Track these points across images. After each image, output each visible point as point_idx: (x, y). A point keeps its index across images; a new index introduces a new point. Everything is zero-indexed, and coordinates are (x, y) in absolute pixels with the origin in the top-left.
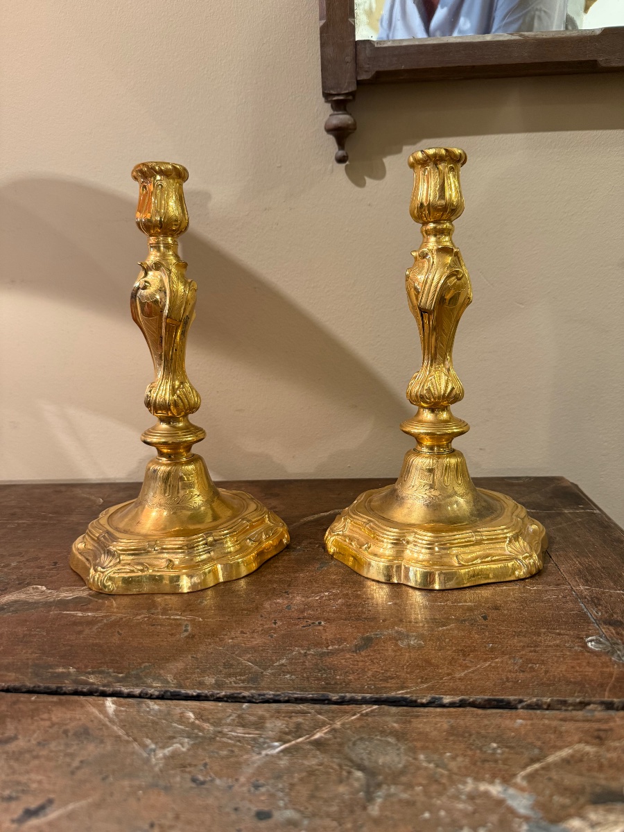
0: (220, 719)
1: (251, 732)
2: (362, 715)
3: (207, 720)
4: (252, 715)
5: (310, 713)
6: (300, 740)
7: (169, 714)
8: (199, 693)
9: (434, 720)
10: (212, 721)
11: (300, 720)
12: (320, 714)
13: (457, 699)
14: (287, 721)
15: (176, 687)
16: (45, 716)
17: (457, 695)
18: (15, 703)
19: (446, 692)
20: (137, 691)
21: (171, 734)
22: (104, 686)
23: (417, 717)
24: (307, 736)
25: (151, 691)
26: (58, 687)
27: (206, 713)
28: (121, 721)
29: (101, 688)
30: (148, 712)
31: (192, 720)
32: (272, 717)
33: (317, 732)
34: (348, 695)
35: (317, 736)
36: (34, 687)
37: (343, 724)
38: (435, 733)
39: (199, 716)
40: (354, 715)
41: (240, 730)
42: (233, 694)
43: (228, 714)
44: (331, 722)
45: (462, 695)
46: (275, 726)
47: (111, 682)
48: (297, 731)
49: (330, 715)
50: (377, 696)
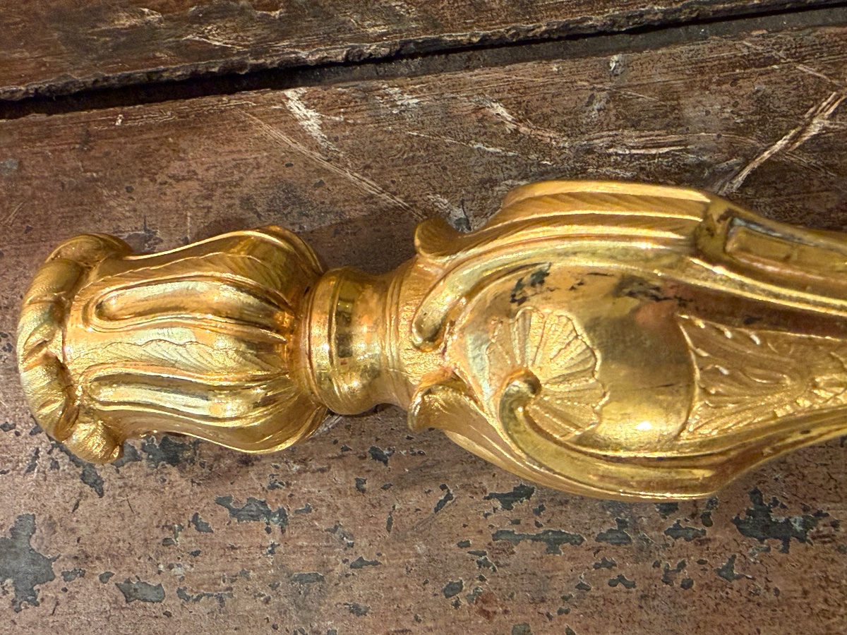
0: (575, 113)
1: (661, 140)
3: (543, 121)
4: (643, 88)
5: (776, 62)
6: (780, 144)
7: (448, 116)
8: (484, 36)
10: (556, 120)
11: (760, 85)
12: (801, 60)
14: (732, 96)
15: (425, 30)
16: (176, 167)
18: (88, 139)
20: (339, 54)
21: (479, 174)
22: (257, 55)
24: (793, 132)
25: (370, 49)
26: (149, 74)
27: (533, 99)
28: (352, 153)
29: (252, 61)
30: (399, 117)
31: (512, 126)
32: (690, 87)
33: (813, 116)
35: (814, 130)
36: (96, 81)
39: (523, 112)
41: (631, 137)
42: (566, 25)
43: (585, 95)
46: (708, 113)
47: (264, 40)
48: (763, 122)
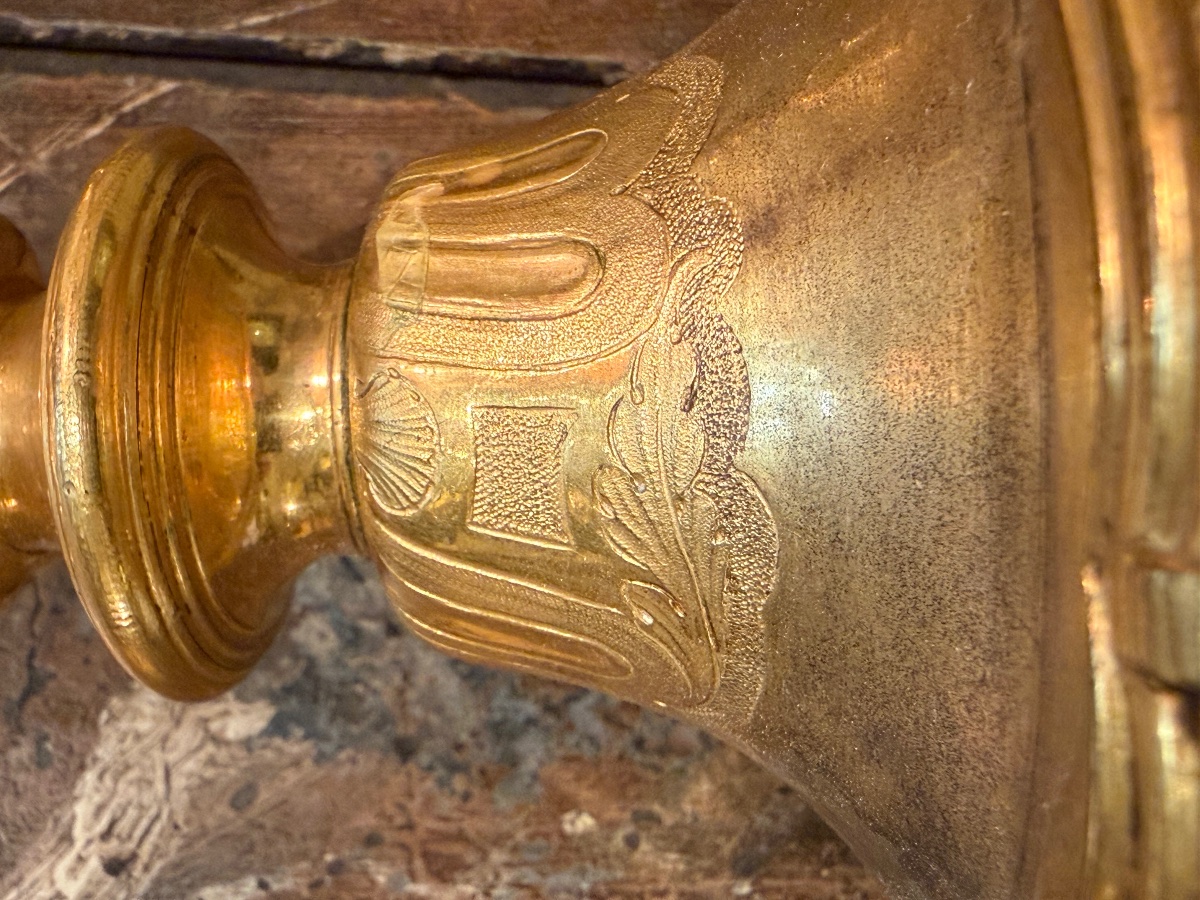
2: (121, 121)
9: (340, 147)
13: (429, 52)
17: (431, 40)
19: (396, 26)
23: (291, 131)
34: (84, 26)
37: (57, 160)
38: (335, 200)
40: (95, 120)
44: (20, 150)
45: (447, 40)
49: (18, 116)
50: (176, 32)
